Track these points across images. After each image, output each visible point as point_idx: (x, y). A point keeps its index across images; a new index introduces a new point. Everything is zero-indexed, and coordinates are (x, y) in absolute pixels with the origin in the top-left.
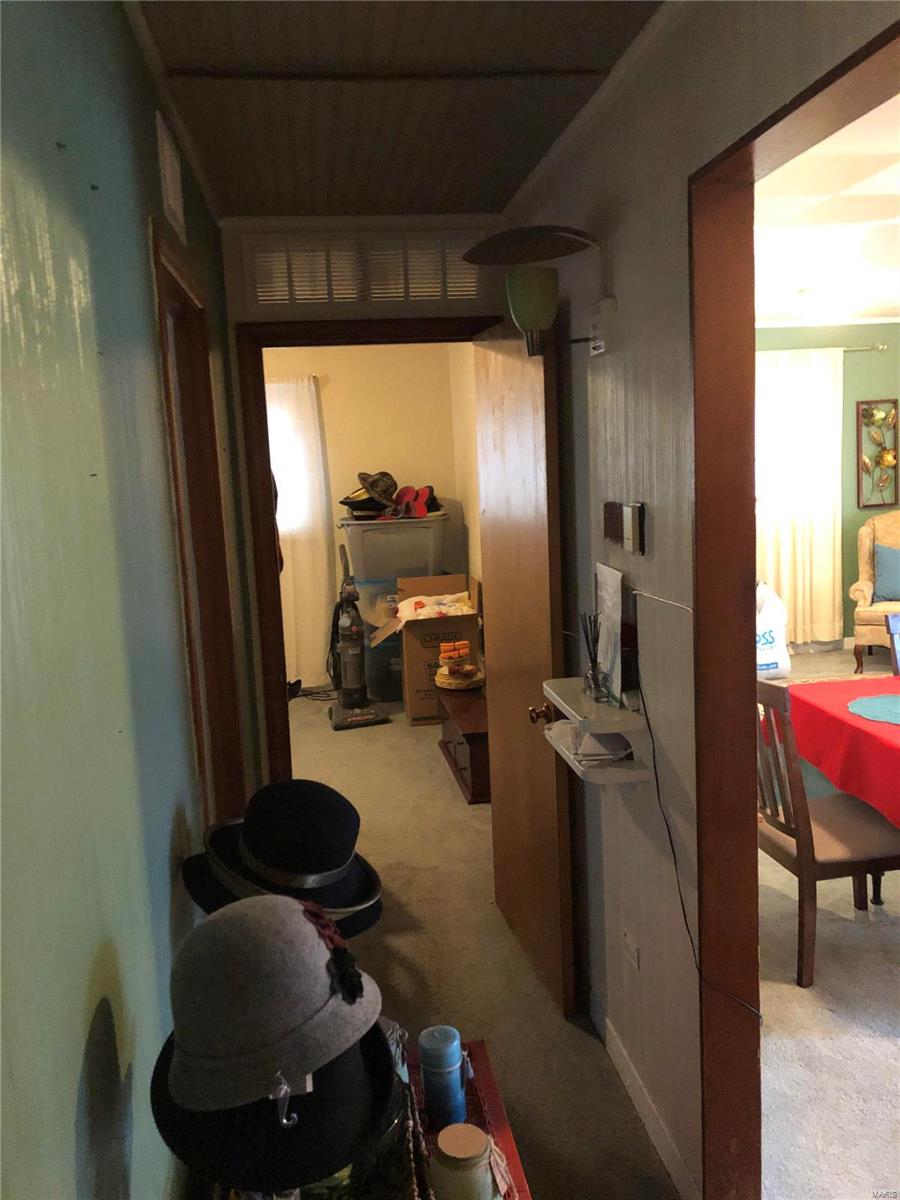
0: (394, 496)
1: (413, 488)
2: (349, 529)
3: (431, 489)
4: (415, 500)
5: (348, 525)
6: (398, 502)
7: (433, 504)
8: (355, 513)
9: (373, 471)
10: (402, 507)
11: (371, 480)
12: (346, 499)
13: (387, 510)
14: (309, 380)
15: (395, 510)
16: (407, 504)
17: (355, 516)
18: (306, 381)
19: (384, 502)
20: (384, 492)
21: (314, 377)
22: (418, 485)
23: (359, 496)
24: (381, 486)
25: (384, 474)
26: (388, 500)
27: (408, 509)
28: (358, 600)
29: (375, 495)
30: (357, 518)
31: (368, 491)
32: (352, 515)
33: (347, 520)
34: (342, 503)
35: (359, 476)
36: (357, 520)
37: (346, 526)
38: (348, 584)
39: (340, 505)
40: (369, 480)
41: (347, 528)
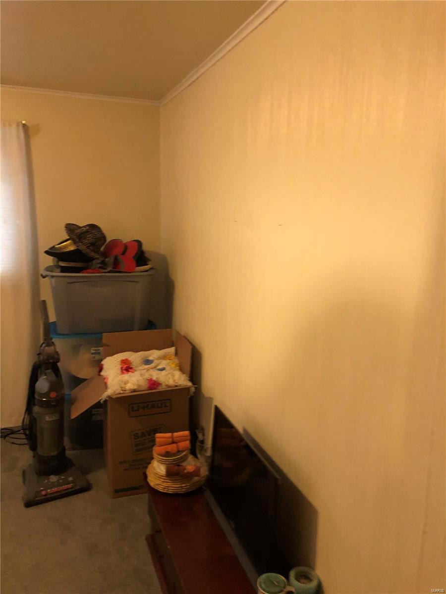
0: (102, 249)
1: (121, 241)
2: (53, 280)
3: (139, 243)
4: (123, 254)
5: (53, 277)
6: (105, 254)
7: (141, 258)
8: (62, 264)
9: (82, 222)
10: (110, 260)
11: (78, 231)
12: (50, 249)
13: (94, 262)
14: (18, 126)
15: (103, 262)
16: (116, 258)
17: (62, 267)
18: (14, 127)
19: (93, 254)
20: (93, 244)
21: (24, 125)
22: (126, 238)
23: (65, 247)
24: (90, 238)
25: (93, 227)
26: (96, 252)
27: (116, 263)
28: (58, 362)
29: (82, 247)
30: (64, 270)
31: (75, 243)
32: (57, 266)
33: (52, 271)
34: (47, 252)
35: (66, 227)
36: (62, 271)
37: (50, 277)
38: (48, 345)
39: (45, 254)
40: (76, 231)
41: (52, 279)
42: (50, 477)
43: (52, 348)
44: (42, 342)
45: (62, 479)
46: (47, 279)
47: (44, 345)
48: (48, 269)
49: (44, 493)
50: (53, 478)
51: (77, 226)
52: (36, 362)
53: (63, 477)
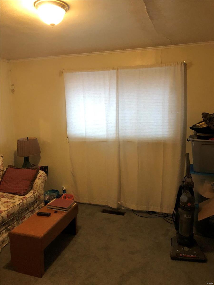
8: (199, 134)
9: (211, 112)
11: (209, 117)
12: (193, 126)
14: (181, 64)
17: (198, 136)
18: (180, 65)
21: (185, 63)
23: (201, 125)
28: (193, 187)
29: (210, 125)
31: (206, 123)
32: (196, 135)
33: (193, 138)
34: (191, 128)
35: (202, 115)
36: (198, 138)
37: (192, 141)
38: (188, 177)
39: (190, 129)
40: (208, 117)
41: (193, 142)
42: (185, 247)
43: (190, 179)
44: (185, 175)
45: (191, 251)
46: (190, 141)
47: (186, 177)
48: (191, 137)
49: (181, 255)
50: (186, 249)
51: (209, 114)
52: (181, 185)
53: (191, 250)
